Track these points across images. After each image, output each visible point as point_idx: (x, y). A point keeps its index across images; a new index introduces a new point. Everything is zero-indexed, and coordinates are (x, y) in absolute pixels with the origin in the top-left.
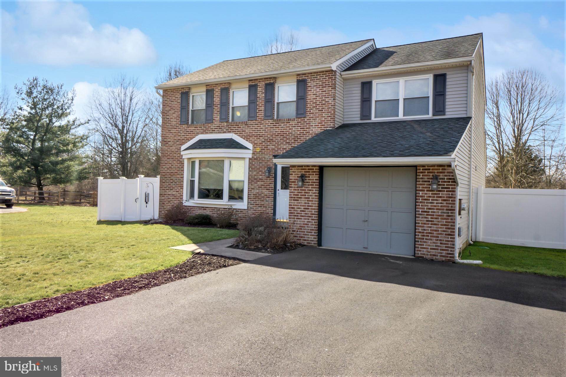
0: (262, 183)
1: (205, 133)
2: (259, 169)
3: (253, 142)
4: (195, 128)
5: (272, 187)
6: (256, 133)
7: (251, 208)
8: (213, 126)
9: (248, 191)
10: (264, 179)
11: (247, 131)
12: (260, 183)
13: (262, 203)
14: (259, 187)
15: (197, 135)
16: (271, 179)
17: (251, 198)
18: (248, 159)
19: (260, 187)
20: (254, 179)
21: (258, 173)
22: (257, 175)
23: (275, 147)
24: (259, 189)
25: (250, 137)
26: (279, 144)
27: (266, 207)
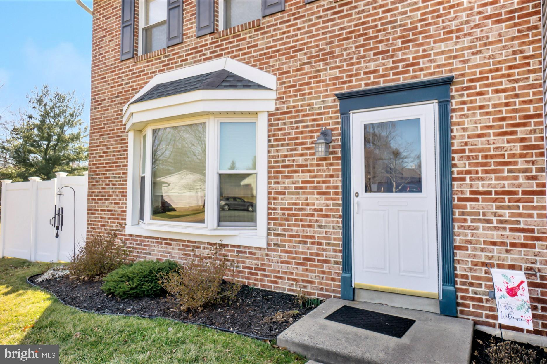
0: (307, 177)
1: (167, 69)
2: (297, 138)
3: (278, 69)
4: (148, 62)
5: (336, 187)
6: (284, 44)
7: (278, 245)
8: (181, 51)
9: (269, 199)
10: (312, 165)
11: (261, 44)
12: (299, 177)
13: (309, 232)
14: (296, 188)
15: (152, 77)
16: (331, 164)
17: (276, 219)
18: (266, 115)
19: (301, 188)
20: (283, 167)
21: (292, 150)
22: (291, 156)
23: (340, 72)
24: (298, 194)
25: (271, 57)
26: (354, 60)
27: (320, 244)
